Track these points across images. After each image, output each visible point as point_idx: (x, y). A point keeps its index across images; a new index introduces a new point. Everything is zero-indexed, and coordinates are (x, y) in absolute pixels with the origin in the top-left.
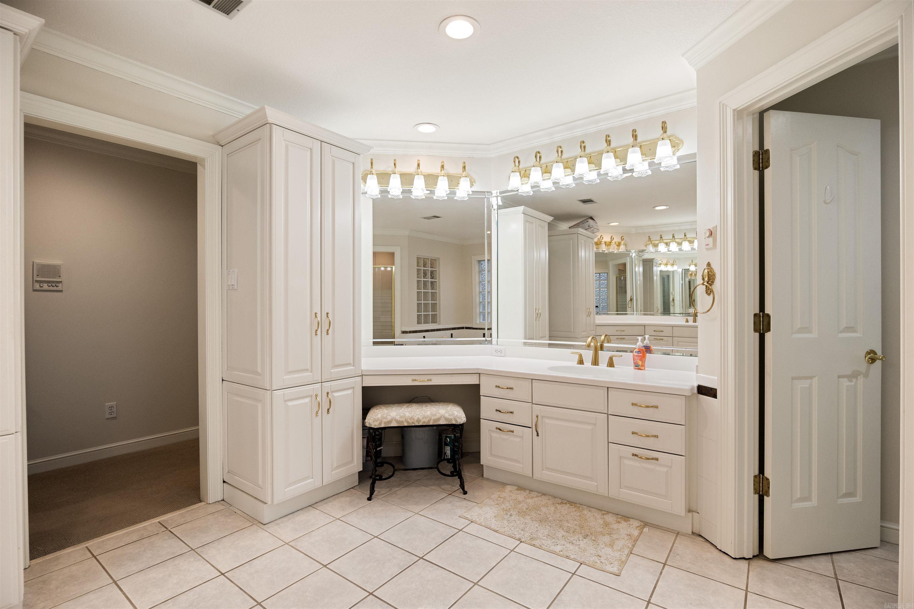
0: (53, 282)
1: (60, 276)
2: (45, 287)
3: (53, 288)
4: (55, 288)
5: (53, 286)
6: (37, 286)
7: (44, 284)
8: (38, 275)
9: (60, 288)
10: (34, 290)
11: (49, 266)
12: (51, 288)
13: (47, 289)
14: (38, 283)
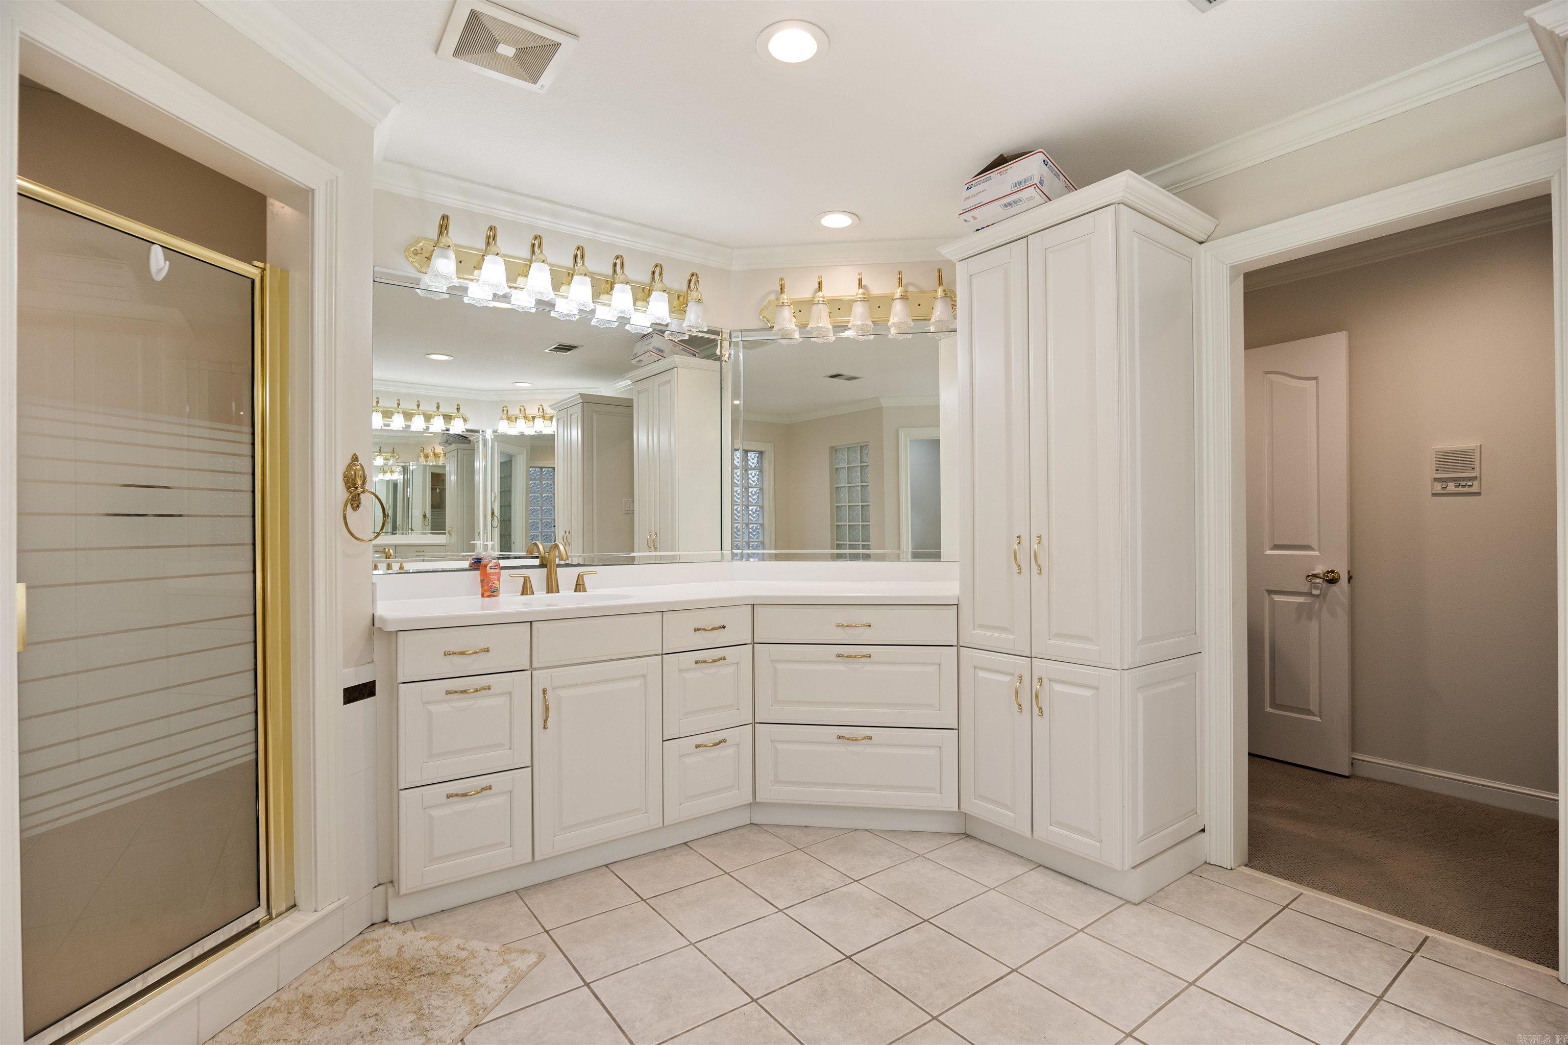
0: (1463, 479)
1: (1473, 469)
2: (1451, 487)
3: (1462, 489)
4: (1467, 489)
5: (1463, 486)
6: (1438, 487)
7: (1449, 484)
8: (1437, 470)
9: (1475, 489)
10: (1434, 495)
11: (1454, 453)
12: (1460, 490)
13: (1455, 492)
14: (1438, 482)
